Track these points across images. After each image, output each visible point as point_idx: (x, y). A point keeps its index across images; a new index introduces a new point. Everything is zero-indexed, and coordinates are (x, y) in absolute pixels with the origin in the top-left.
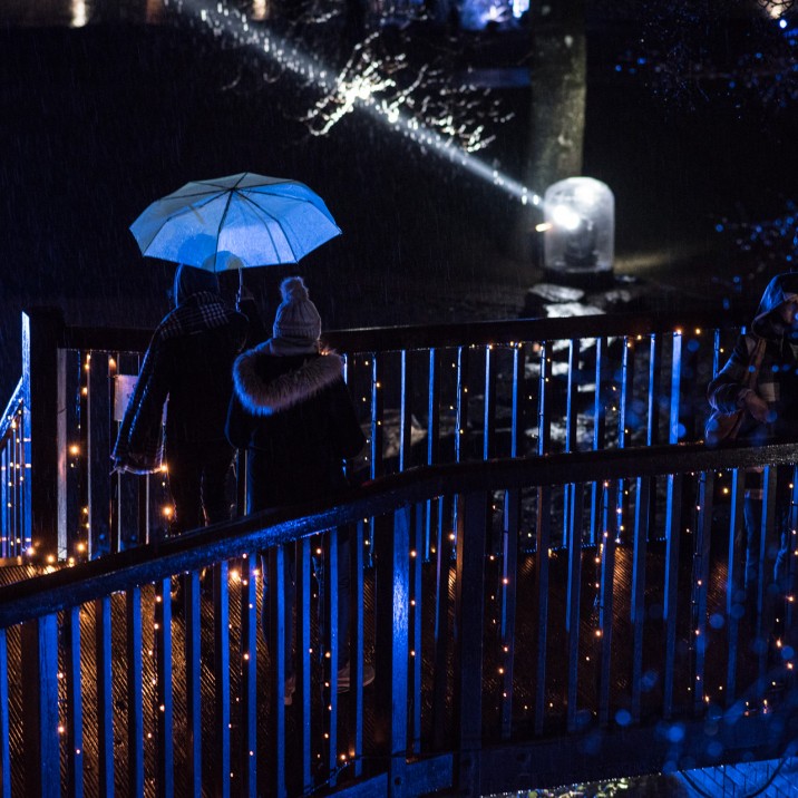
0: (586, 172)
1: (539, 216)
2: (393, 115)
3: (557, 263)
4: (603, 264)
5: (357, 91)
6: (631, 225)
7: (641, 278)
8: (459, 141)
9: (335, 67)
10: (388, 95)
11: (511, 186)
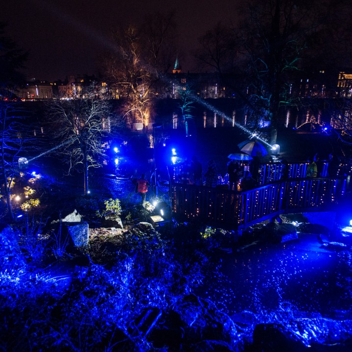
0: (277, 144)
1: (271, 148)
2: (258, 138)
3: (273, 153)
4: (278, 153)
5: (254, 135)
6: (281, 149)
7: (282, 155)
8: (264, 140)
9: (252, 132)
10: (257, 136)
11: (268, 144)
